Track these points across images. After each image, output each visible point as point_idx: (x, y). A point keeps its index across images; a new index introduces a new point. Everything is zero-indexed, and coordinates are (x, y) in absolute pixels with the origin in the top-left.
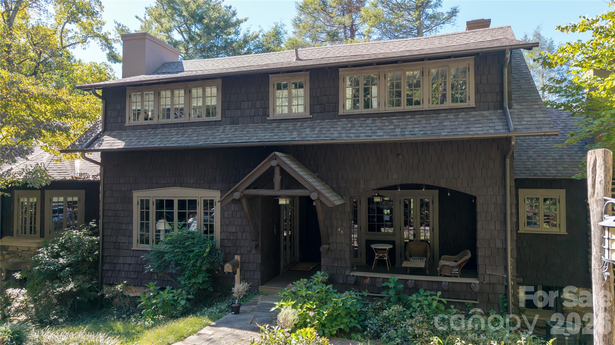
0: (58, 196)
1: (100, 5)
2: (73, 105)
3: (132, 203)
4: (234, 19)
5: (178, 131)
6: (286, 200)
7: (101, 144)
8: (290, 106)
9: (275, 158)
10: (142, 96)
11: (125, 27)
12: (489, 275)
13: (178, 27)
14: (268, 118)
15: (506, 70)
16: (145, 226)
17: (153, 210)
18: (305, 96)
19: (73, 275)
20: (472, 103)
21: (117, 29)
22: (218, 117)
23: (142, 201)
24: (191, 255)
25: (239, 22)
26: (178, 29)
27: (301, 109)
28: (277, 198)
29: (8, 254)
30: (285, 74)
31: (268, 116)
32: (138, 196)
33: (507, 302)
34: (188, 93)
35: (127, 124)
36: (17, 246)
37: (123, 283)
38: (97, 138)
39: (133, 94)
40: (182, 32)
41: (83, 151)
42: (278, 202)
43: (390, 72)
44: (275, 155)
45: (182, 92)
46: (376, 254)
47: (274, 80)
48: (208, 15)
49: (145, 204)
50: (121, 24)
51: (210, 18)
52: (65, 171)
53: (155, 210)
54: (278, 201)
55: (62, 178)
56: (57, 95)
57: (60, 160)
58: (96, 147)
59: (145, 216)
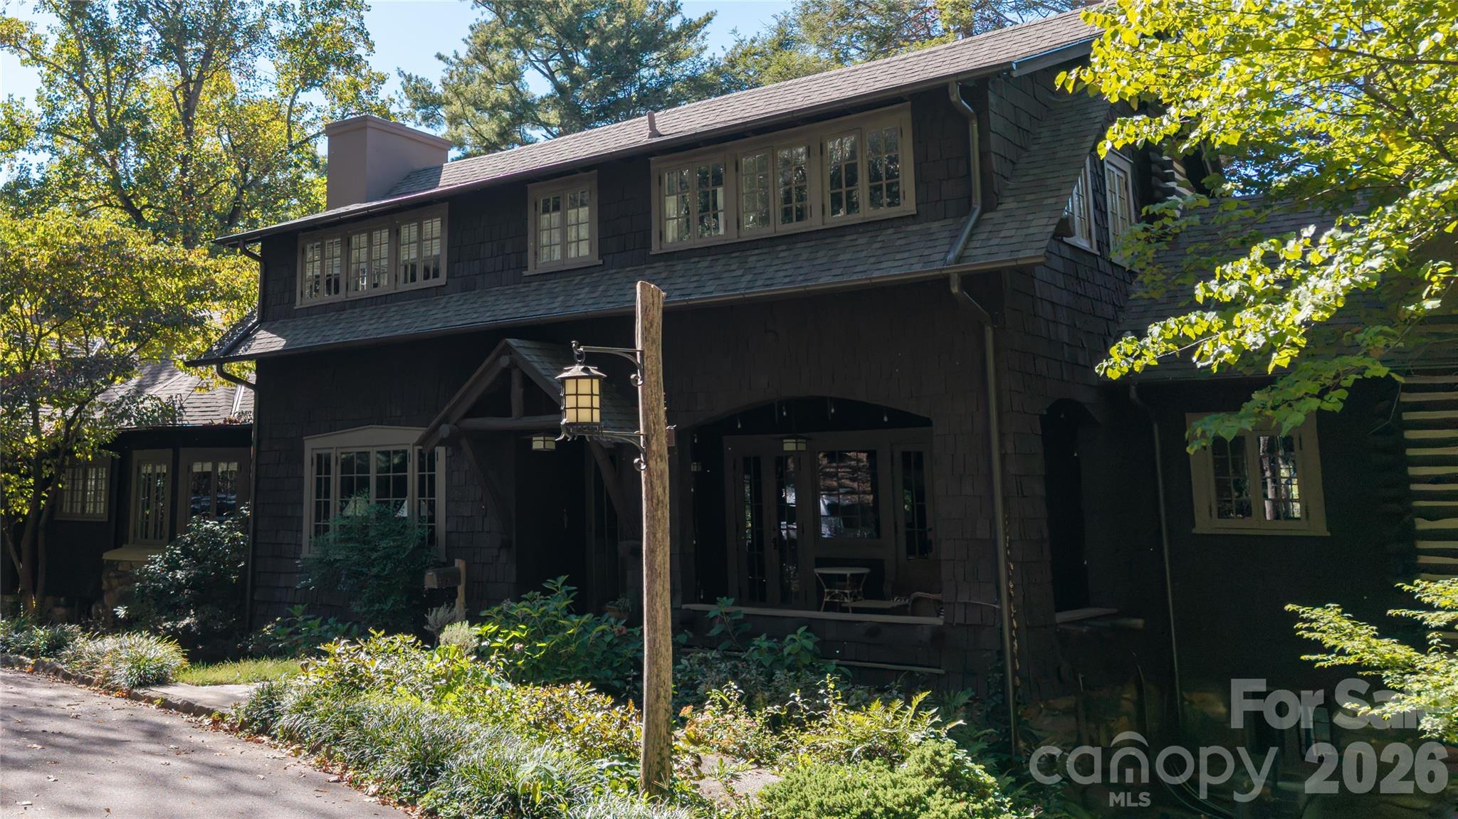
0: (204, 461)
1: (367, 41)
2: (218, 278)
3: (301, 461)
4: (675, 23)
5: (375, 312)
6: (544, 441)
7: (250, 347)
8: (565, 244)
9: (508, 350)
10: (322, 247)
11: (422, 79)
12: (965, 603)
13: (543, 62)
14: (526, 273)
15: (975, 125)
16: (322, 511)
17: (336, 476)
18: (590, 222)
19: (197, 603)
20: (908, 205)
21: (405, 89)
22: (441, 280)
23: (319, 456)
24: (374, 556)
25: (691, 29)
26: (541, 66)
27: (584, 250)
28: (528, 437)
29: (118, 577)
30: (556, 180)
31: (526, 268)
32: (313, 445)
33: (1002, 670)
34: (395, 234)
35: (298, 306)
36: (130, 562)
37: (274, 621)
38: (247, 337)
39: (308, 247)
40: (552, 73)
41: (220, 363)
42: (531, 445)
43: (745, 155)
44: (508, 346)
45: (385, 234)
46: (826, 590)
47: (537, 194)
48: (596, 26)
49: (323, 463)
50: (414, 75)
51: (603, 32)
52: (213, 409)
53: (339, 476)
54: (530, 442)
55: (207, 422)
56: (187, 259)
57: (207, 388)
58: (241, 352)
59: (323, 488)
